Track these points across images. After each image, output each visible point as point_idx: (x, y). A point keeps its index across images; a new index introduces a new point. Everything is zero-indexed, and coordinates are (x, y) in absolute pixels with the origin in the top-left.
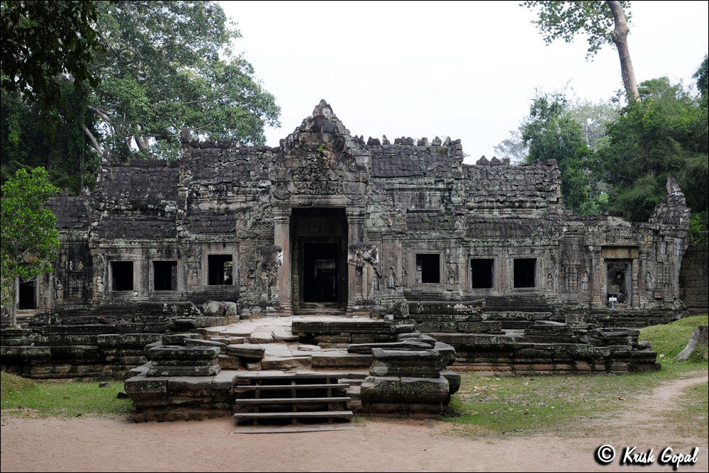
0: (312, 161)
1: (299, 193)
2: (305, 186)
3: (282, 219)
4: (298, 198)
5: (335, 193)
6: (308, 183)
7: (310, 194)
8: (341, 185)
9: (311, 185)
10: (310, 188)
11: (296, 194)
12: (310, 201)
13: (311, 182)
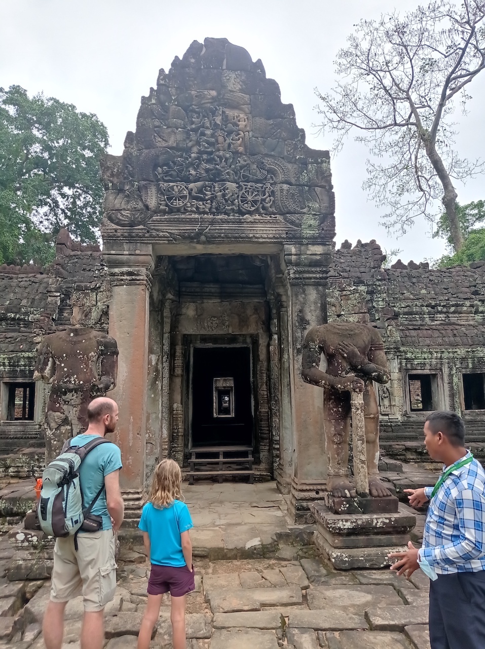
0: (203, 134)
1: (171, 211)
2: (186, 192)
3: (130, 274)
4: (169, 221)
5: (257, 211)
6: (191, 186)
7: (198, 211)
8: (273, 192)
9: (200, 191)
10: (197, 199)
11: (164, 212)
12: (197, 228)
13: (199, 184)
